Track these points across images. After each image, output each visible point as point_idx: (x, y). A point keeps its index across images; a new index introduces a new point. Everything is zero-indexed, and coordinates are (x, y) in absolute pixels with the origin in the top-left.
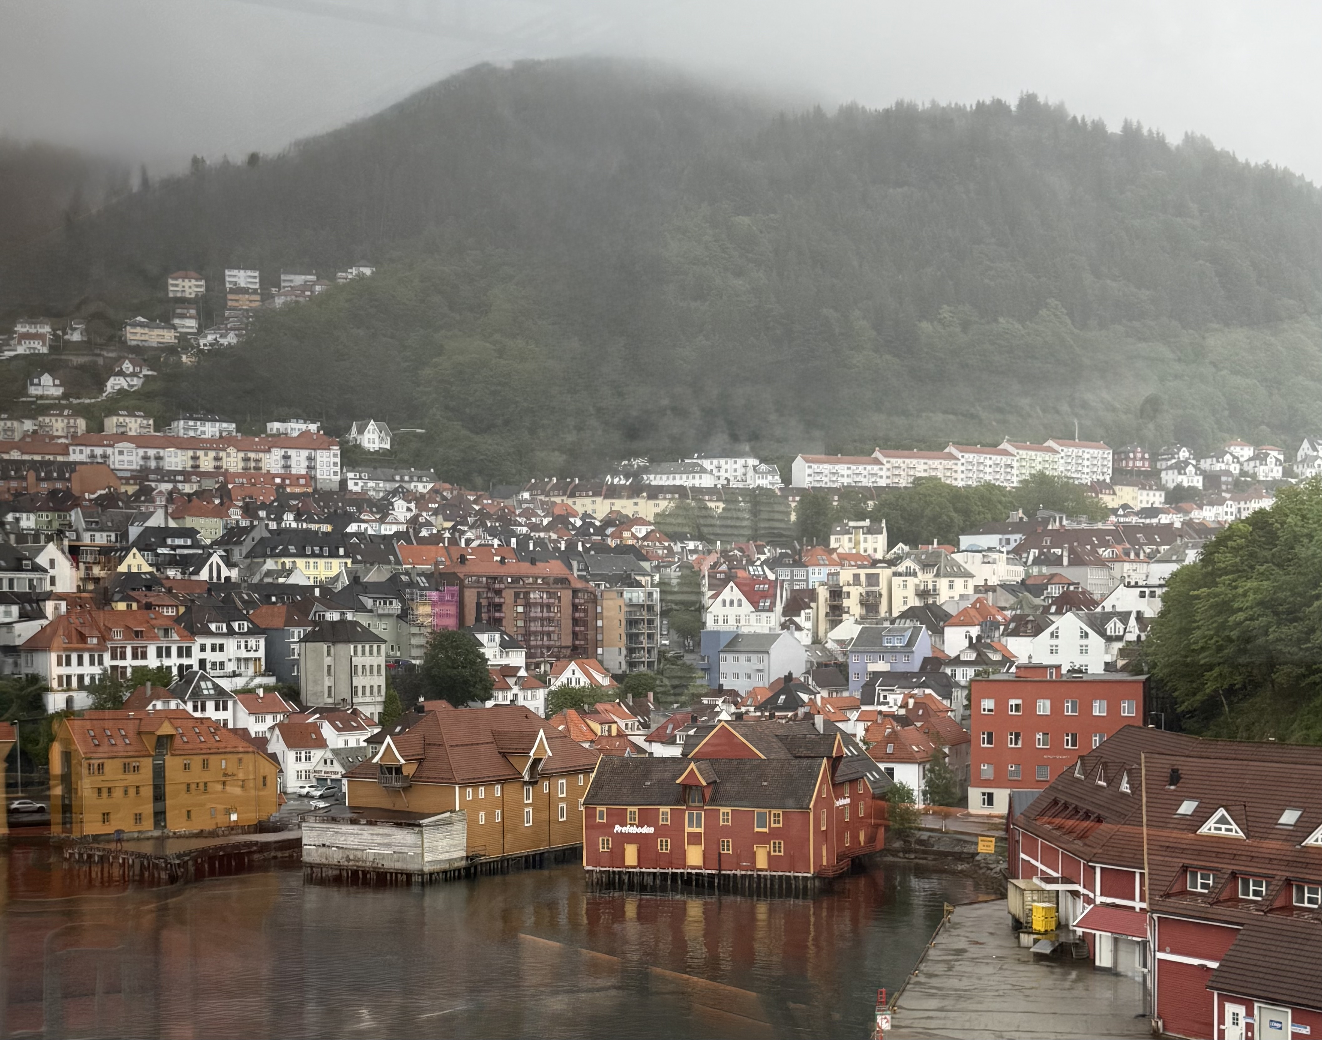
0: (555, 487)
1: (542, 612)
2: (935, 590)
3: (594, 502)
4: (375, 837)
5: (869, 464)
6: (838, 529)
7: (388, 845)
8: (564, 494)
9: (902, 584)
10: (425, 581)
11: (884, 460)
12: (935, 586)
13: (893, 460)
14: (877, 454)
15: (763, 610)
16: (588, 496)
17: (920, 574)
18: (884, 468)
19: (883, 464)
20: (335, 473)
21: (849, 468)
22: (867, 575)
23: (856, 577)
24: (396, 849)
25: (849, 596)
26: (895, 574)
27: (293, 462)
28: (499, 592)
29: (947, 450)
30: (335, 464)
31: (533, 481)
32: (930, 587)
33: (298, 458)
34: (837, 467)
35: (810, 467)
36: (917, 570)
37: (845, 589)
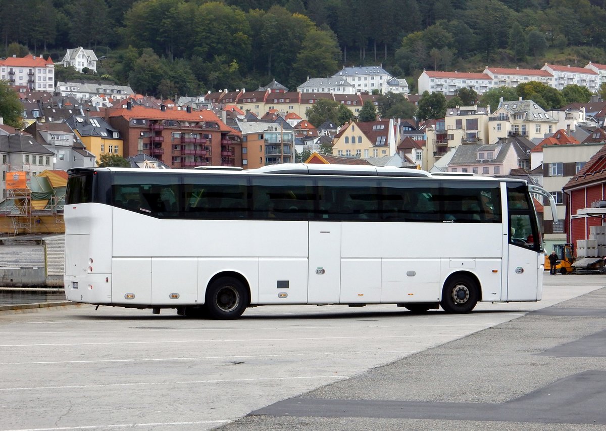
2: (524, 133)
4: (5, 256)
5: (481, 79)
6: (452, 113)
7: (16, 261)
9: (497, 127)
10: (96, 122)
11: (492, 76)
12: (524, 129)
13: (500, 76)
14: (487, 71)
15: (380, 146)
16: (252, 102)
17: (511, 119)
18: (493, 82)
19: (492, 79)
20: (50, 86)
21: (464, 82)
22: (468, 120)
23: (459, 123)
24: (23, 265)
25: (453, 139)
26: (491, 119)
27: (17, 77)
28: (158, 133)
29: (543, 69)
30: (50, 79)
31: (209, 92)
32: (521, 130)
33: (21, 74)
34: (454, 81)
35: (432, 81)
36: (509, 116)
37: (449, 133)
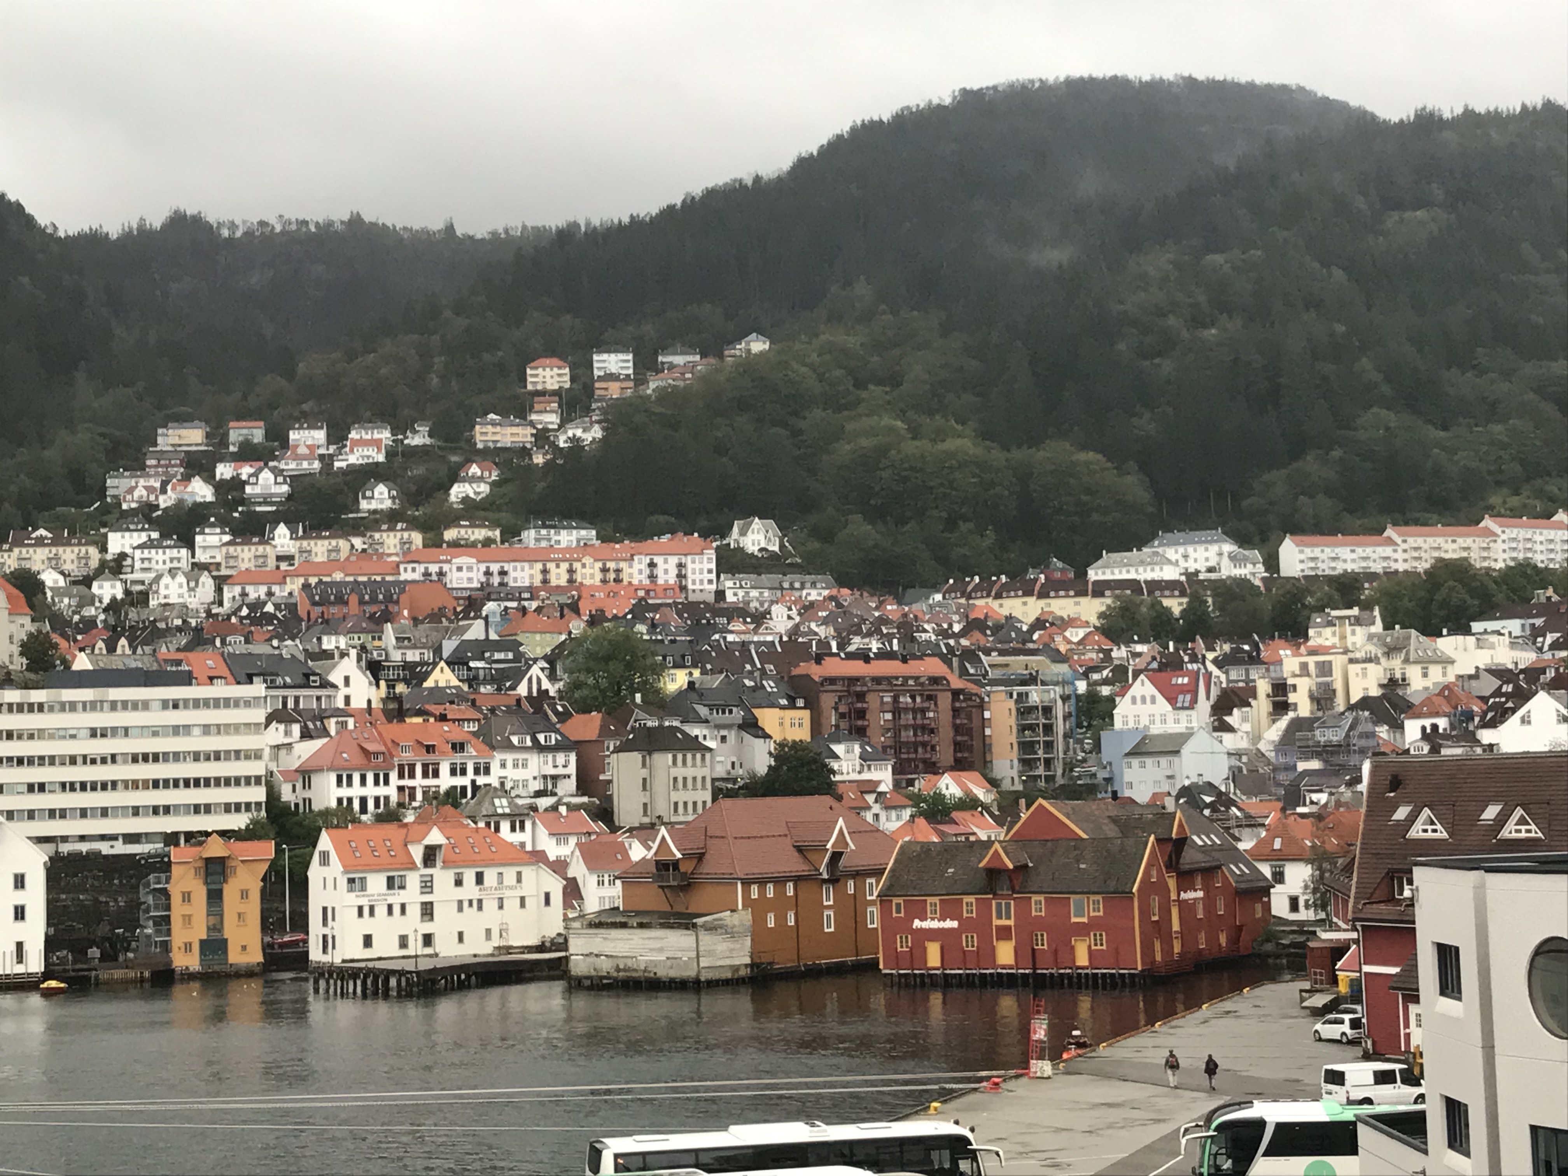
0: (977, 588)
1: (914, 718)
2: (1404, 680)
3: (1025, 604)
4: (647, 942)
5: (1379, 545)
6: (1319, 620)
7: (661, 950)
8: (988, 596)
9: (1360, 672)
10: (773, 684)
11: (1399, 540)
12: (1404, 674)
13: (1410, 540)
14: (1390, 532)
15: (1183, 708)
16: (1017, 596)
17: (1383, 660)
18: (1400, 550)
19: (1396, 544)
20: (710, 582)
21: (1353, 551)
22: (1317, 663)
23: (1304, 666)
24: (670, 954)
25: (1295, 690)
26: (1351, 661)
27: (659, 571)
28: (861, 697)
29: (1482, 524)
30: (710, 571)
31: (951, 581)
32: (1398, 675)
33: (666, 566)
34: (1337, 550)
35: (1301, 552)
36: (1380, 655)
37: (1290, 681)
